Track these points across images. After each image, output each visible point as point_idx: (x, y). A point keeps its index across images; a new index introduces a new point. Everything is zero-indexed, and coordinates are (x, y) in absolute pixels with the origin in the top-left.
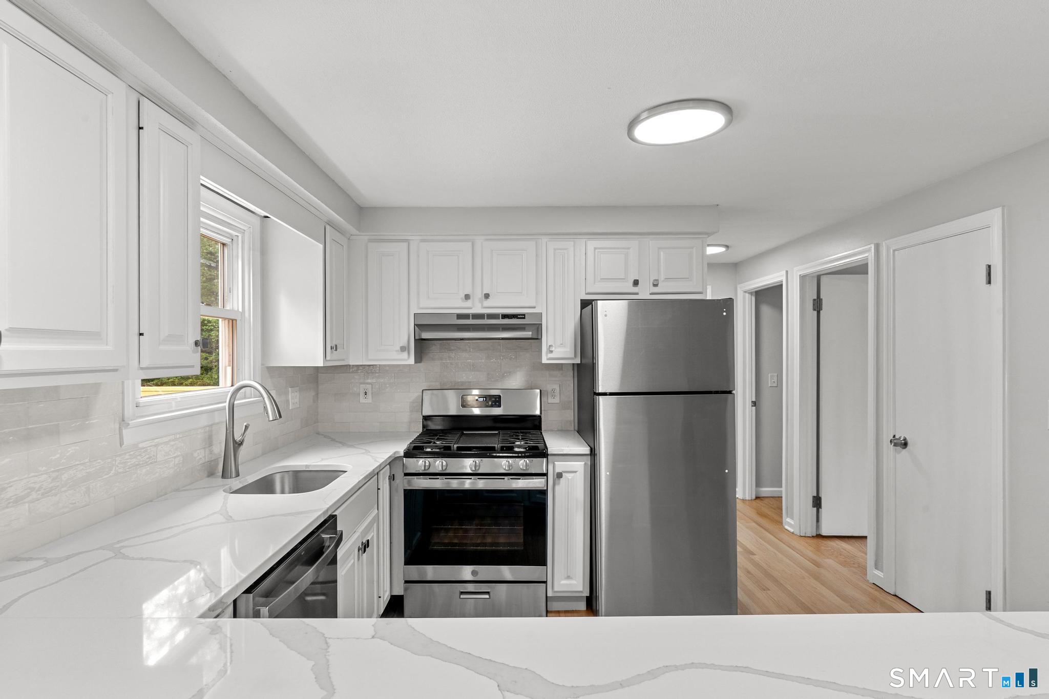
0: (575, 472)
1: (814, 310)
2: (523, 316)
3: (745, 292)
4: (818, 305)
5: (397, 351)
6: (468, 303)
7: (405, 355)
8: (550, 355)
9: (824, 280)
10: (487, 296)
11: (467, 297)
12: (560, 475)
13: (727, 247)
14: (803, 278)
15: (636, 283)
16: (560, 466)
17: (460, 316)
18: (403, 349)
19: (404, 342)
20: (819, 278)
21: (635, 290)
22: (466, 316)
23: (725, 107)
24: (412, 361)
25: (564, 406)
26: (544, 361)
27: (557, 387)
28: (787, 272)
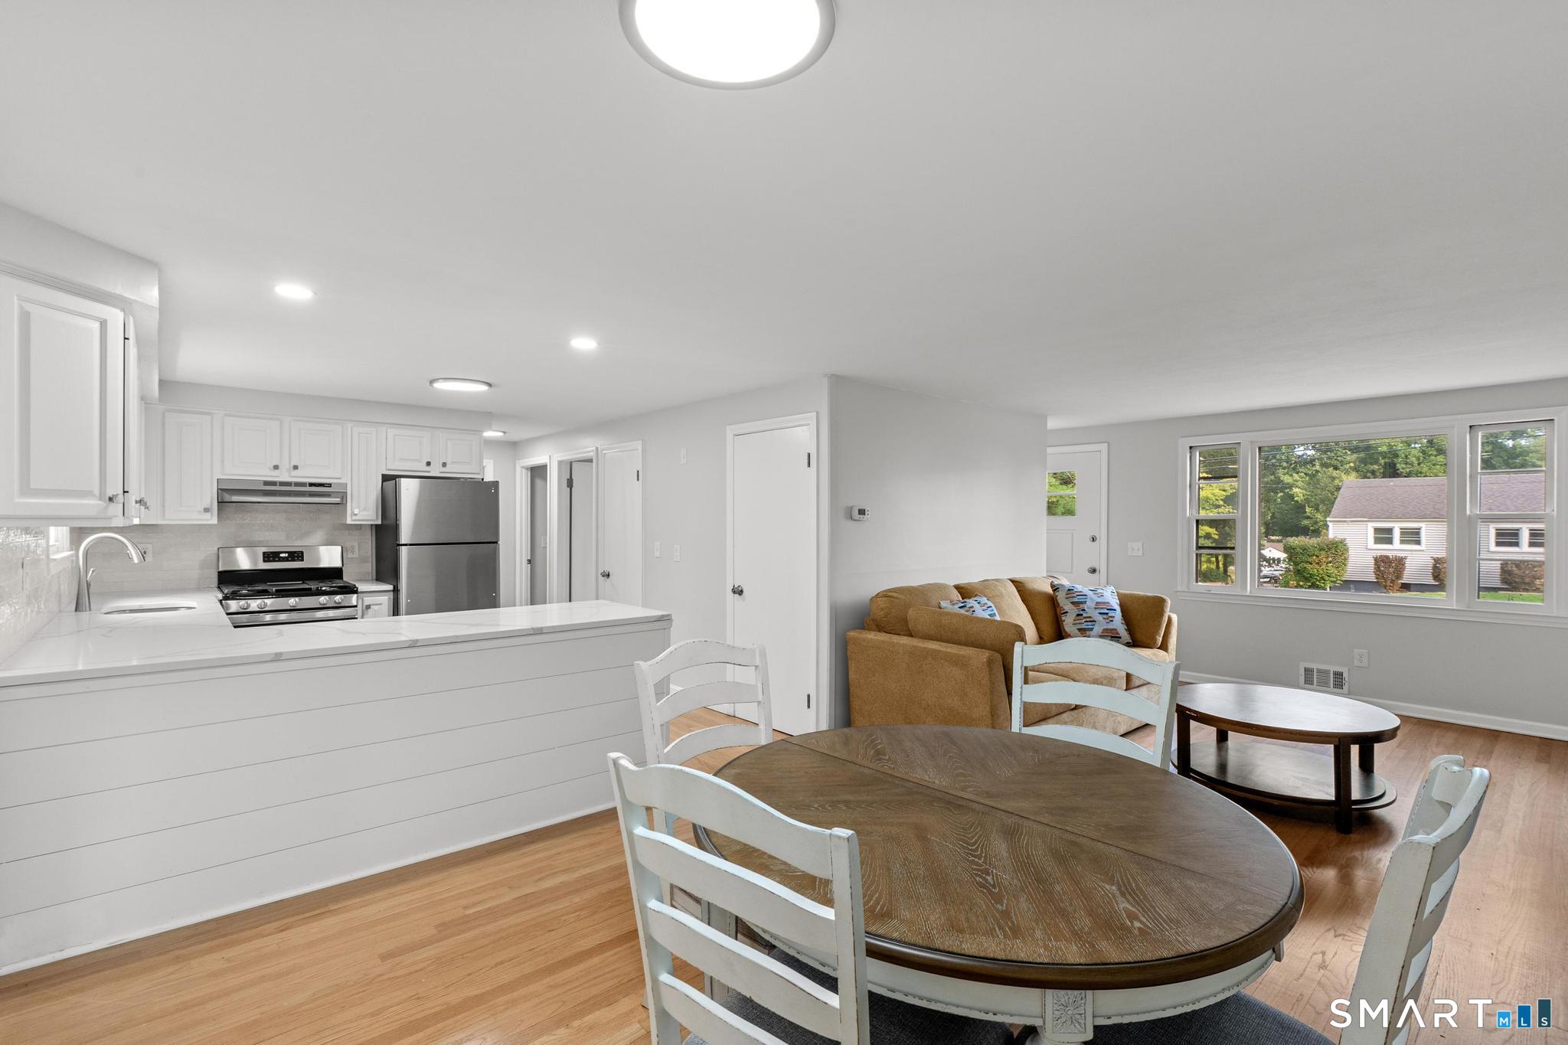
0: (381, 604)
1: (568, 486)
2: (330, 485)
3: (522, 467)
4: (570, 483)
5: (199, 512)
6: (276, 472)
7: (208, 516)
8: (354, 518)
9: (574, 465)
10: (296, 467)
11: (276, 467)
12: (368, 607)
13: (504, 433)
14: (560, 463)
15: (428, 464)
16: (368, 600)
17: (266, 483)
18: (206, 510)
19: (206, 503)
20: (571, 463)
21: (428, 469)
22: (273, 483)
23: (490, 385)
24: (215, 521)
25: (363, 560)
26: (349, 522)
27: (356, 544)
28: (550, 456)
